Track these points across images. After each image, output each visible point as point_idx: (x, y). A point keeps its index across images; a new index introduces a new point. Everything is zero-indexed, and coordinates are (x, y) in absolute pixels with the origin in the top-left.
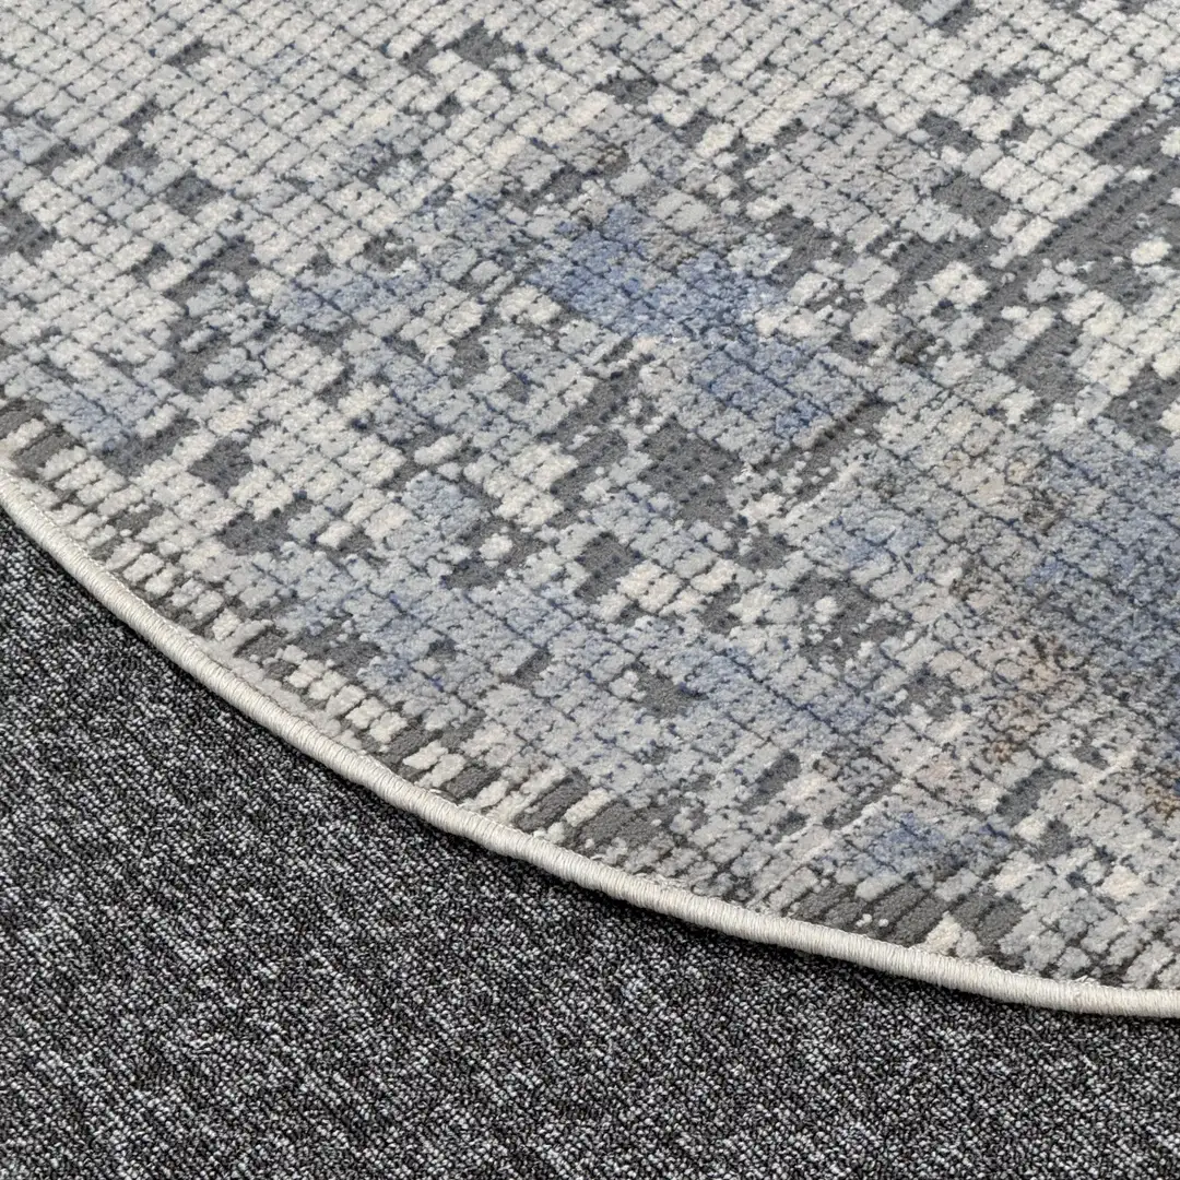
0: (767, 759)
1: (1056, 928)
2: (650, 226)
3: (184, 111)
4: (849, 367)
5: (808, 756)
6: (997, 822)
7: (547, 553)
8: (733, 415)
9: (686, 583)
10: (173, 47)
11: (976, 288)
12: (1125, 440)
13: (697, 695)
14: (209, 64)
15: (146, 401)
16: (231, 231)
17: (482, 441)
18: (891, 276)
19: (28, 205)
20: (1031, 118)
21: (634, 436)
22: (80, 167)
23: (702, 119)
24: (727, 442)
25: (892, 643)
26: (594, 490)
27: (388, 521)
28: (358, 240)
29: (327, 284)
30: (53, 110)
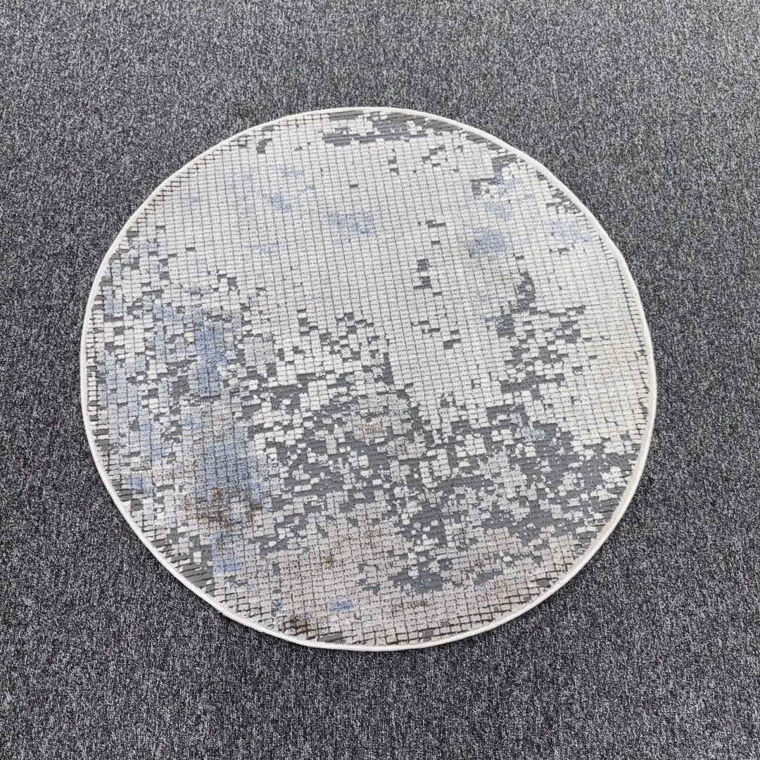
0: (137, 450)
1: (143, 516)
2: (221, 336)
3: (179, 259)
4: (222, 387)
5: (142, 454)
6: (156, 490)
7: (146, 385)
8: (197, 382)
9: (159, 408)
10: (190, 246)
11: (255, 387)
12: (246, 435)
13: (139, 430)
14: (192, 253)
15: (121, 310)
16: (163, 288)
17: (158, 357)
18: (246, 375)
19: (141, 259)
20: (296, 362)
21: (179, 374)
22: (155, 258)
23: (249, 322)
24: (191, 387)
25: (175, 444)
26: (164, 379)
27: (130, 360)
28: (179, 304)
29: (167, 309)
30: (161, 244)
